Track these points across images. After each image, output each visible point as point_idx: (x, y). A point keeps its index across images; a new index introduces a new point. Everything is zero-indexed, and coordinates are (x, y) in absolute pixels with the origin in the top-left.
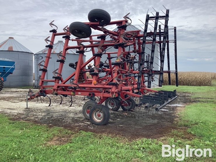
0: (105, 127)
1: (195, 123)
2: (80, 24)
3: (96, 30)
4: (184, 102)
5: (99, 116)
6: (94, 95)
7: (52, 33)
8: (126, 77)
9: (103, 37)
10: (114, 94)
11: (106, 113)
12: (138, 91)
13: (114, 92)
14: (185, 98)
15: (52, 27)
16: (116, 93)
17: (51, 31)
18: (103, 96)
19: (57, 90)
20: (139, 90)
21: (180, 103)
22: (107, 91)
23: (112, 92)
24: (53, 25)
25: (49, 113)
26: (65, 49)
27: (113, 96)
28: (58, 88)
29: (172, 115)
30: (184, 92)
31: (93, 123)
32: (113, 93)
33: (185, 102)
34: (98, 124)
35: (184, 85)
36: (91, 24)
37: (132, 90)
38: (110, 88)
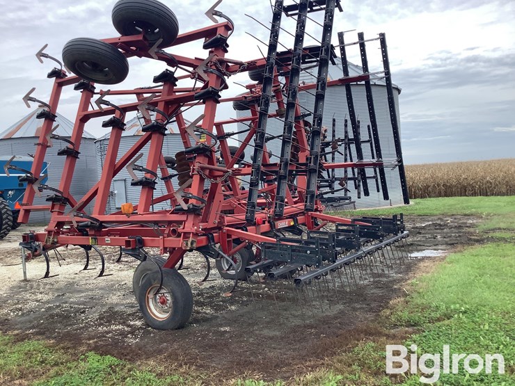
0: (178, 333)
1: (445, 315)
2: (84, 43)
3: (143, 58)
4: (450, 244)
5: (164, 302)
6: (142, 244)
7: (55, 78)
8: (269, 185)
9: (167, 78)
10: (191, 239)
11: (179, 295)
12: (292, 223)
13: (190, 233)
14: (460, 232)
15: (42, 62)
16: (196, 235)
17: (50, 76)
18: (166, 246)
19: (57, 233)
20: (296, 221)
21: (440, 247)
22: (174, 232)
23: (185, 233)
24: (46, 56)
25: (63, 295)
26: (81, 117)
27: (187, 244)
28: (59, 229)
29: (395, 287)
30: (465, 215)
31: (150, 323)
32: (186, 235)
33: (453, 244)
34: (160, 327)
35: (475, 194)
36: (121, 42)
37: (269, 222)
38: (180, 223)
